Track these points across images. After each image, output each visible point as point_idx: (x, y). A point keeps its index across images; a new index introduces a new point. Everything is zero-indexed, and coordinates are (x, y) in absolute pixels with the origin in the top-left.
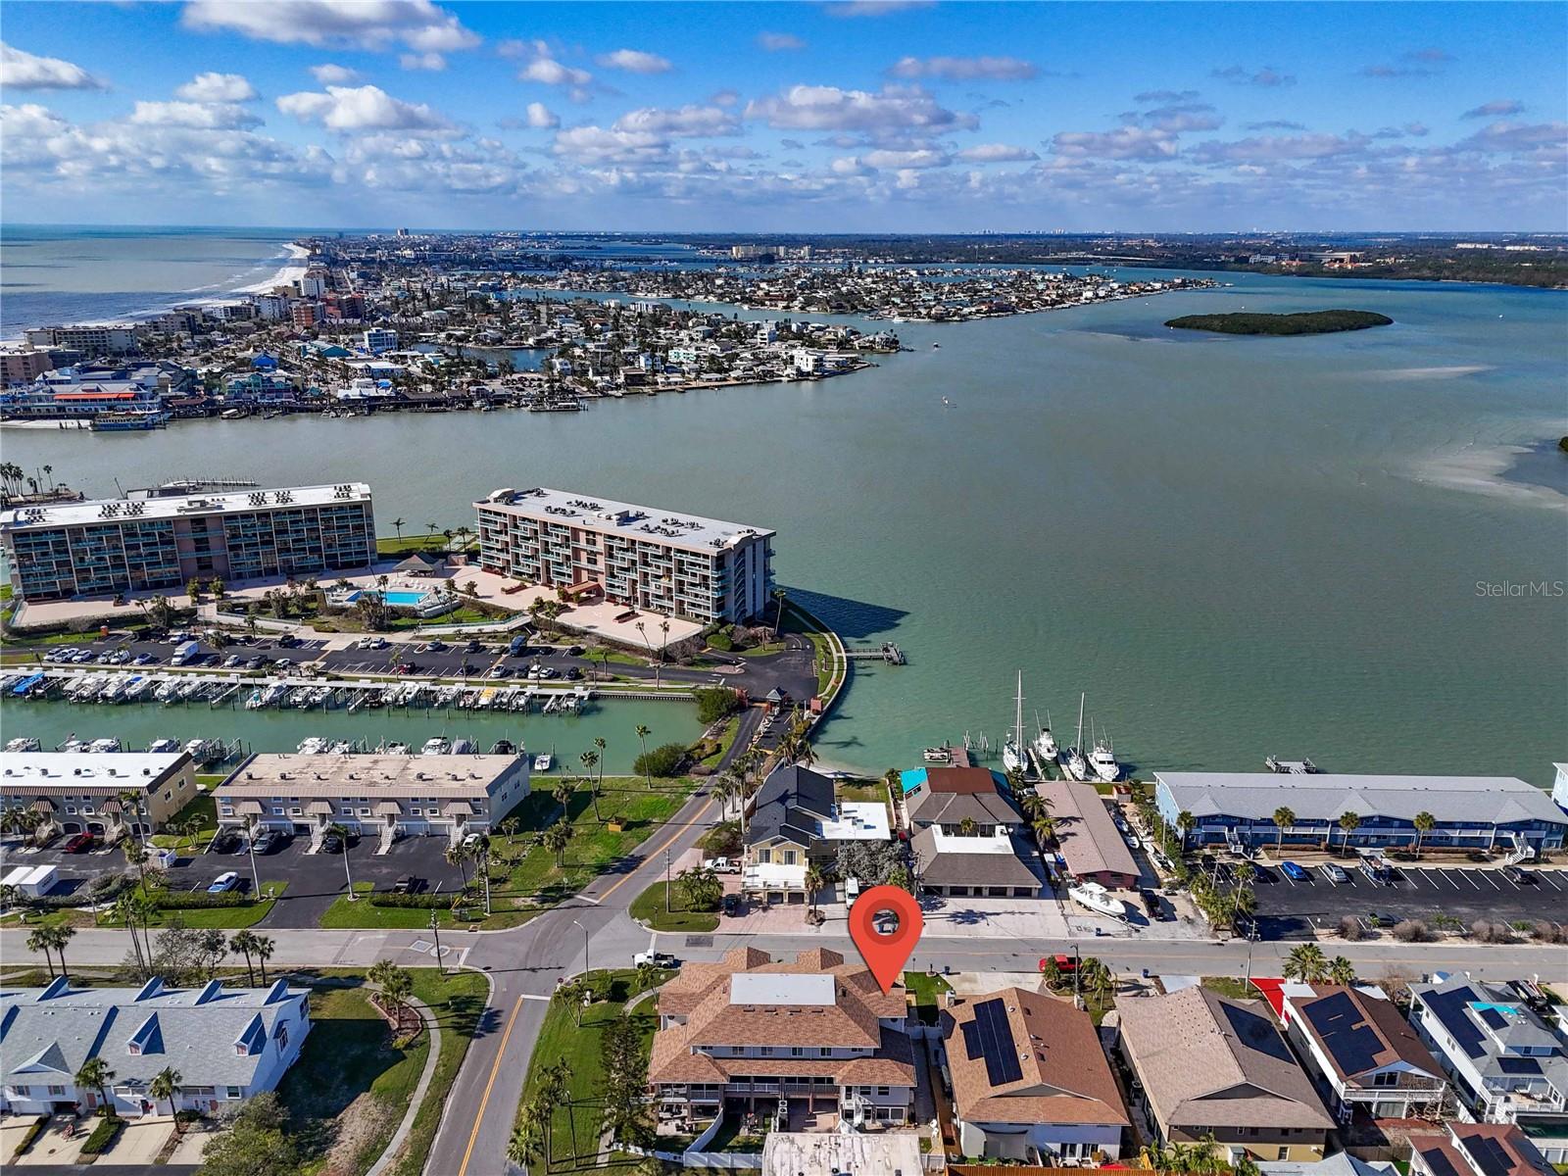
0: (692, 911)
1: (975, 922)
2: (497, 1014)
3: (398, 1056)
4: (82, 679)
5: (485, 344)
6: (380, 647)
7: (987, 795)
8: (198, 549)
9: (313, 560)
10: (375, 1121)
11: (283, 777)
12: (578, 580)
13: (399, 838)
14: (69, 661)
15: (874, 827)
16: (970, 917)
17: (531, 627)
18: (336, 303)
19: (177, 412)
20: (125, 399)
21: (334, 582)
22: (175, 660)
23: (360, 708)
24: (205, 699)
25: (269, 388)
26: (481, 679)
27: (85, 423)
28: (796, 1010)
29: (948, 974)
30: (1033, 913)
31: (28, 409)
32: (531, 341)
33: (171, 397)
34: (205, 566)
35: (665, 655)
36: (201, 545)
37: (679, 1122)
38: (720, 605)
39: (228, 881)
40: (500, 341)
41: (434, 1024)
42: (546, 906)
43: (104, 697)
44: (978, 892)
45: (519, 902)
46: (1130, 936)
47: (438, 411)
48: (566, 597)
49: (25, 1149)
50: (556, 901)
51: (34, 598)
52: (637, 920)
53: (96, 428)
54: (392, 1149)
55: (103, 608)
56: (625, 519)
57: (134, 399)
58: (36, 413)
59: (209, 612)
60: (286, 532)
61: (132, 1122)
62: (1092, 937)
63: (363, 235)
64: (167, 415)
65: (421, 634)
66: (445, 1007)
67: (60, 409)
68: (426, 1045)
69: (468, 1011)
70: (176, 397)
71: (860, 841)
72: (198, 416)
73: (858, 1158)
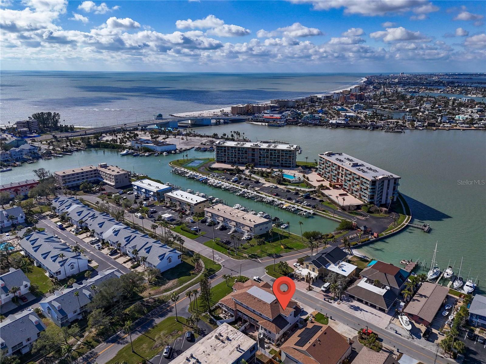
0: (280, 273)
1: (357, 310)
2: (215, 276)
3: (190, 275)
4: (211, 180)
5: (392, 110)
6: (275, 188)
7: (390, 275)
8: (252, 156)
9: (277, 164)
10: (174, 284)
11: (218, 209)
12: (338, 181)
13: (235, 231)
14: (214, 176)
15: (346, 271)
16: (357, 309)
17: (315, 192)
18: (355, 95)
19: (288, 123)
20: (278, 119)
21: (277, 170)
22: (232, 181)
23: (257, 201)
24: (229, 191)
25: (314, 119)
26: (290, 202)
27: (267, 124)
28: (260, 301)
29: (331, 319)
30: (379, 317)
31: (257, 119)
32: (408, 110)
33: (289, 119)
34: (253, 160)
35: (343, 208)
36: (253, 155)
37: (225, 316)
38: (372, 197)
39: (196, 228)
40: (397, 109)
41: (202, 272)
42: (249, 258)
43: (213, 185)
44: (366, 303)
45: (244, 255)
46: (408, 339)
47: (356, 129)
48: (331, 185)
49: (125, 263)
50: (252, 258)
51: (218, 162)
52: (265, 270)
53: (268, 126)
54: (172, 291)
55: (229, 166)
56: (355, 165)
57: (280, 119)
58: (259, 121)
59: (247, 172)
60: (272, 155)
61: (141, 266)
62: (393, 333)
63: (388, 75)
64: (286, 124)
65: (287, 187)
66: (207, 270)
67: (264, 120)
68: (197, 275)
69: (211, 273)
70: (290, 119)
71: (337, 273)
72: (293, 124)
73: (237, 339)
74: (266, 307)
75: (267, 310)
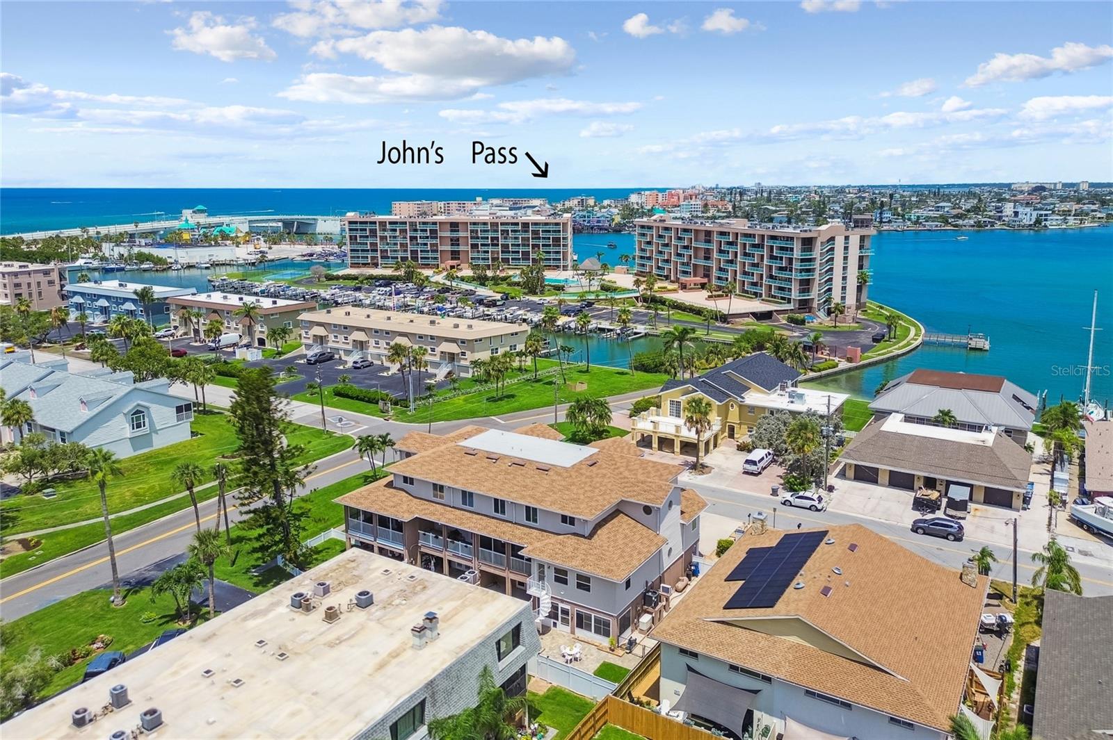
8: (452, 245)
11: (347, 314)
12: (696, 276)
17: (639, 300)
34: (455, 258)
36: (454, 242)
59: (438, 278)
74: (553, 481)
75: (560, 490)
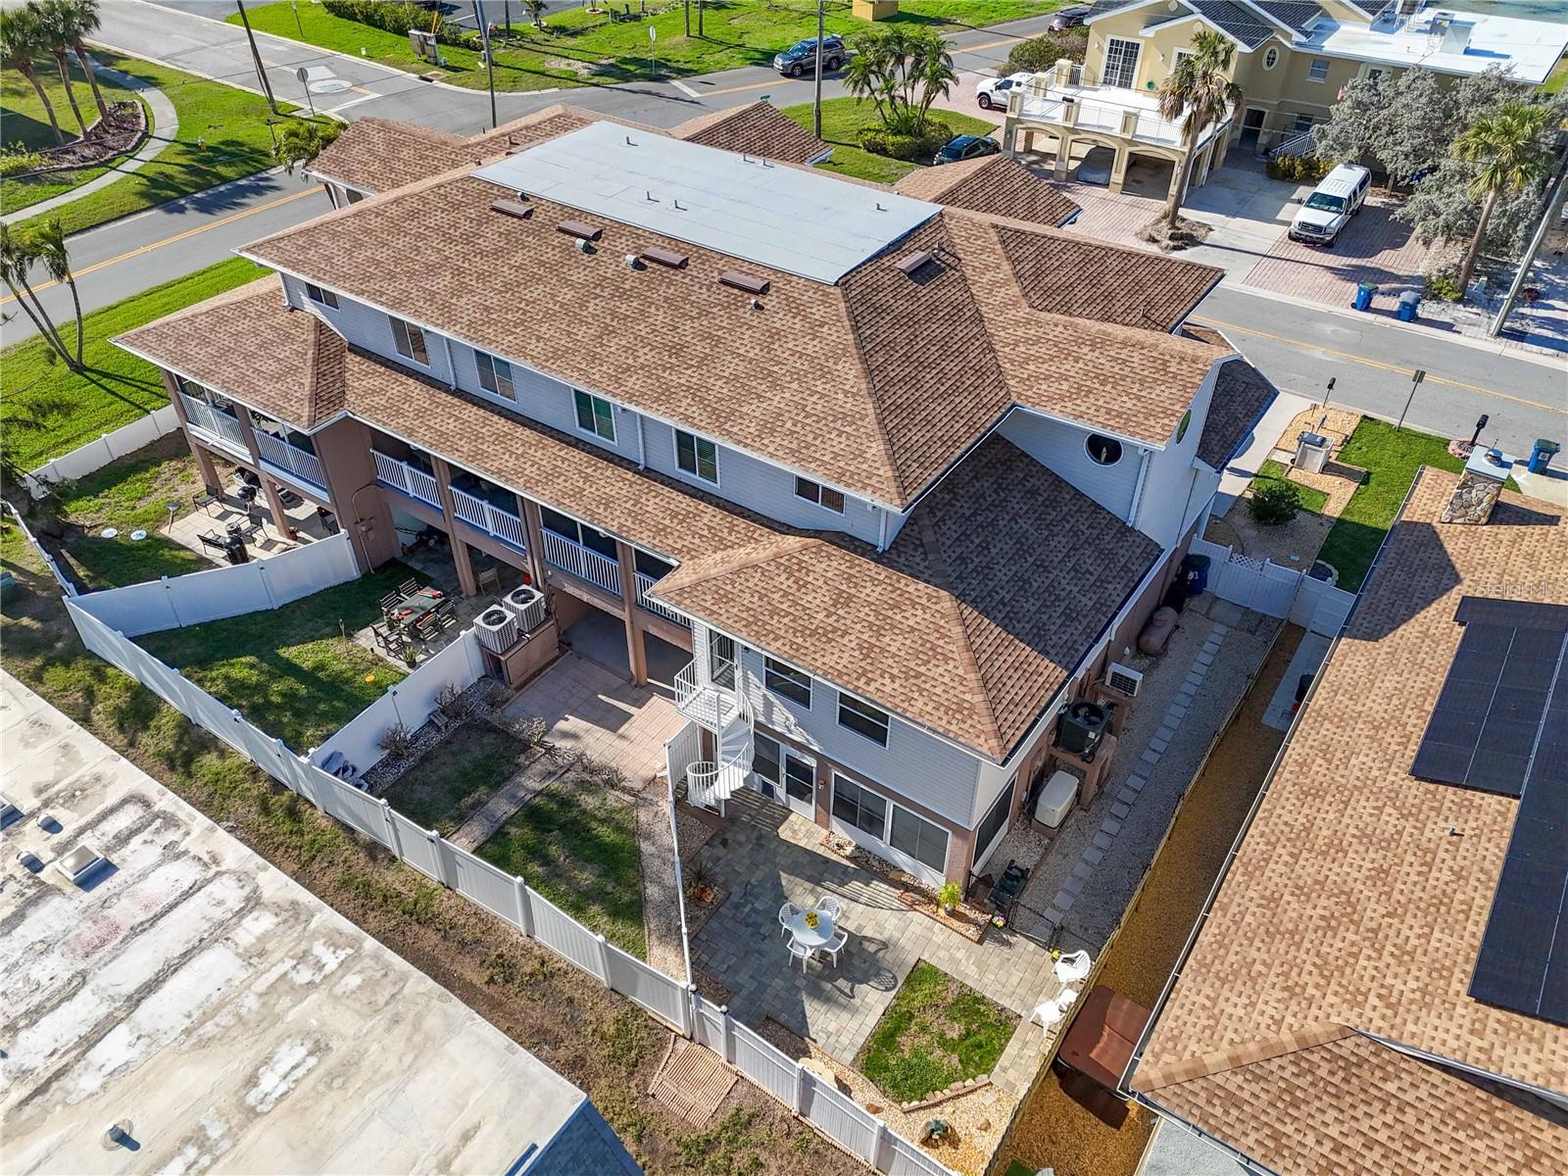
15: (1507, 57)
41: (132, 165)
42: (597, 79)
45: (557, 65)
50: (628, 78)
69: (221, 170)
74: (775, 335)
75: (797, 376)
